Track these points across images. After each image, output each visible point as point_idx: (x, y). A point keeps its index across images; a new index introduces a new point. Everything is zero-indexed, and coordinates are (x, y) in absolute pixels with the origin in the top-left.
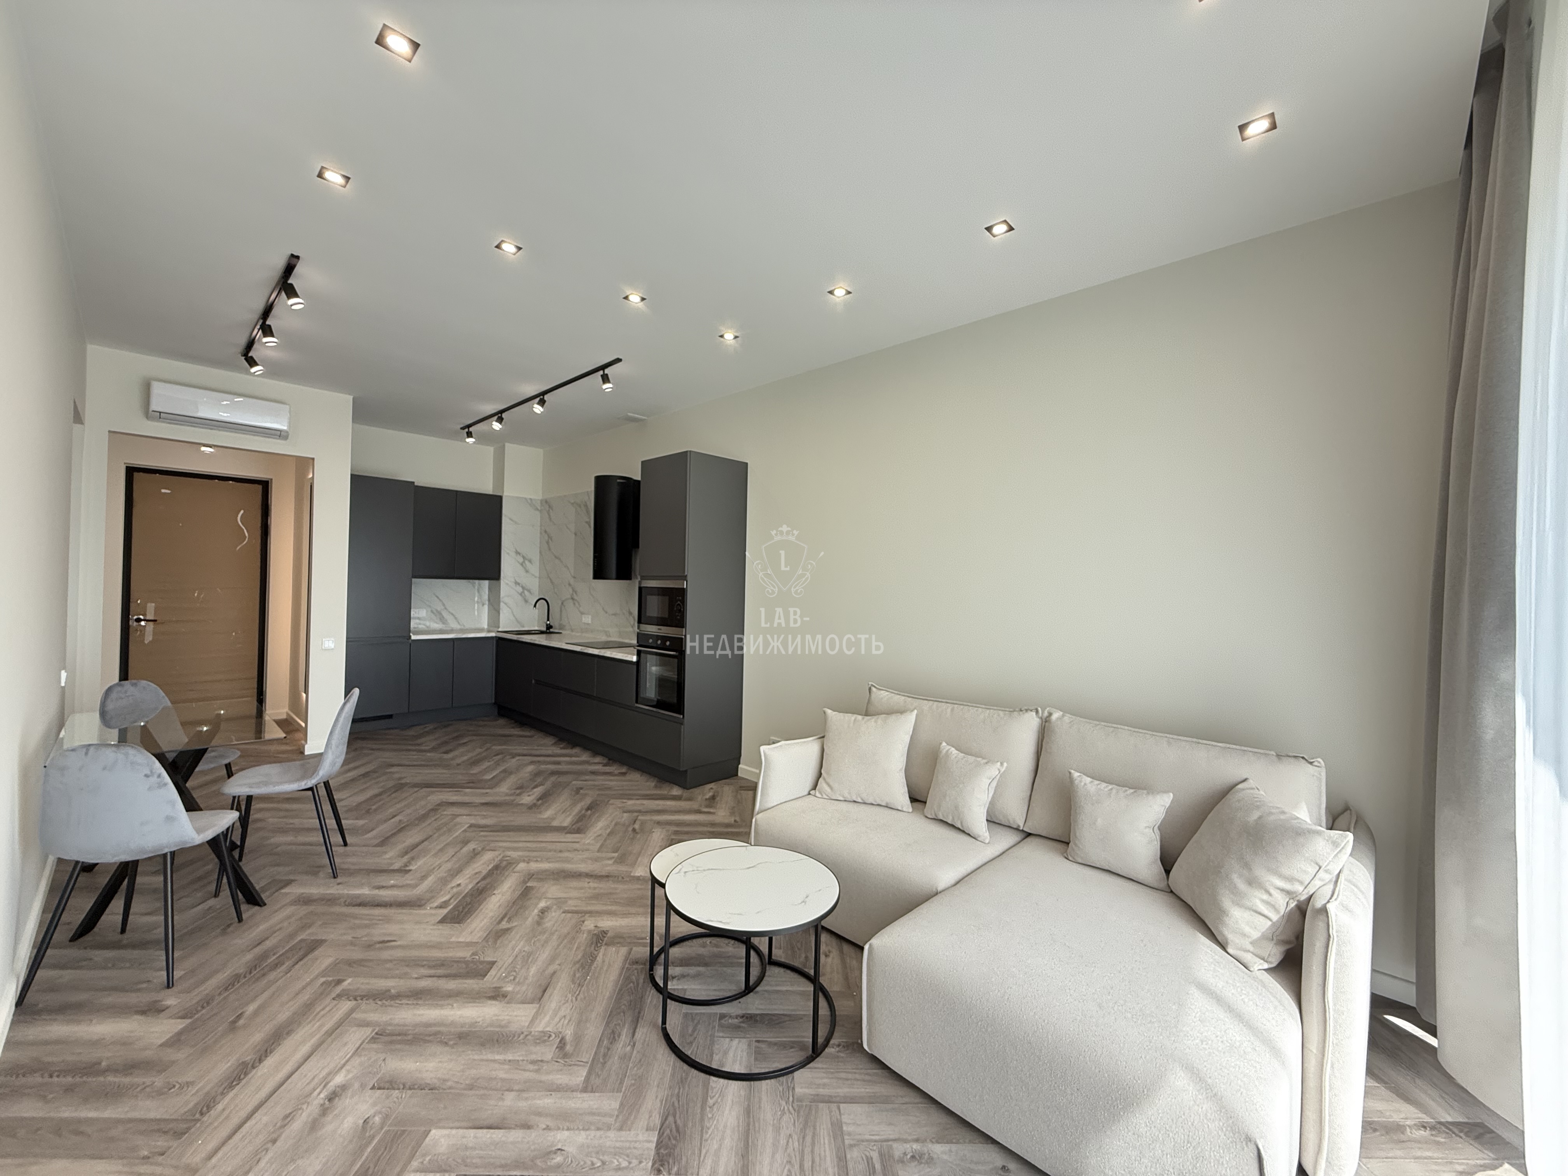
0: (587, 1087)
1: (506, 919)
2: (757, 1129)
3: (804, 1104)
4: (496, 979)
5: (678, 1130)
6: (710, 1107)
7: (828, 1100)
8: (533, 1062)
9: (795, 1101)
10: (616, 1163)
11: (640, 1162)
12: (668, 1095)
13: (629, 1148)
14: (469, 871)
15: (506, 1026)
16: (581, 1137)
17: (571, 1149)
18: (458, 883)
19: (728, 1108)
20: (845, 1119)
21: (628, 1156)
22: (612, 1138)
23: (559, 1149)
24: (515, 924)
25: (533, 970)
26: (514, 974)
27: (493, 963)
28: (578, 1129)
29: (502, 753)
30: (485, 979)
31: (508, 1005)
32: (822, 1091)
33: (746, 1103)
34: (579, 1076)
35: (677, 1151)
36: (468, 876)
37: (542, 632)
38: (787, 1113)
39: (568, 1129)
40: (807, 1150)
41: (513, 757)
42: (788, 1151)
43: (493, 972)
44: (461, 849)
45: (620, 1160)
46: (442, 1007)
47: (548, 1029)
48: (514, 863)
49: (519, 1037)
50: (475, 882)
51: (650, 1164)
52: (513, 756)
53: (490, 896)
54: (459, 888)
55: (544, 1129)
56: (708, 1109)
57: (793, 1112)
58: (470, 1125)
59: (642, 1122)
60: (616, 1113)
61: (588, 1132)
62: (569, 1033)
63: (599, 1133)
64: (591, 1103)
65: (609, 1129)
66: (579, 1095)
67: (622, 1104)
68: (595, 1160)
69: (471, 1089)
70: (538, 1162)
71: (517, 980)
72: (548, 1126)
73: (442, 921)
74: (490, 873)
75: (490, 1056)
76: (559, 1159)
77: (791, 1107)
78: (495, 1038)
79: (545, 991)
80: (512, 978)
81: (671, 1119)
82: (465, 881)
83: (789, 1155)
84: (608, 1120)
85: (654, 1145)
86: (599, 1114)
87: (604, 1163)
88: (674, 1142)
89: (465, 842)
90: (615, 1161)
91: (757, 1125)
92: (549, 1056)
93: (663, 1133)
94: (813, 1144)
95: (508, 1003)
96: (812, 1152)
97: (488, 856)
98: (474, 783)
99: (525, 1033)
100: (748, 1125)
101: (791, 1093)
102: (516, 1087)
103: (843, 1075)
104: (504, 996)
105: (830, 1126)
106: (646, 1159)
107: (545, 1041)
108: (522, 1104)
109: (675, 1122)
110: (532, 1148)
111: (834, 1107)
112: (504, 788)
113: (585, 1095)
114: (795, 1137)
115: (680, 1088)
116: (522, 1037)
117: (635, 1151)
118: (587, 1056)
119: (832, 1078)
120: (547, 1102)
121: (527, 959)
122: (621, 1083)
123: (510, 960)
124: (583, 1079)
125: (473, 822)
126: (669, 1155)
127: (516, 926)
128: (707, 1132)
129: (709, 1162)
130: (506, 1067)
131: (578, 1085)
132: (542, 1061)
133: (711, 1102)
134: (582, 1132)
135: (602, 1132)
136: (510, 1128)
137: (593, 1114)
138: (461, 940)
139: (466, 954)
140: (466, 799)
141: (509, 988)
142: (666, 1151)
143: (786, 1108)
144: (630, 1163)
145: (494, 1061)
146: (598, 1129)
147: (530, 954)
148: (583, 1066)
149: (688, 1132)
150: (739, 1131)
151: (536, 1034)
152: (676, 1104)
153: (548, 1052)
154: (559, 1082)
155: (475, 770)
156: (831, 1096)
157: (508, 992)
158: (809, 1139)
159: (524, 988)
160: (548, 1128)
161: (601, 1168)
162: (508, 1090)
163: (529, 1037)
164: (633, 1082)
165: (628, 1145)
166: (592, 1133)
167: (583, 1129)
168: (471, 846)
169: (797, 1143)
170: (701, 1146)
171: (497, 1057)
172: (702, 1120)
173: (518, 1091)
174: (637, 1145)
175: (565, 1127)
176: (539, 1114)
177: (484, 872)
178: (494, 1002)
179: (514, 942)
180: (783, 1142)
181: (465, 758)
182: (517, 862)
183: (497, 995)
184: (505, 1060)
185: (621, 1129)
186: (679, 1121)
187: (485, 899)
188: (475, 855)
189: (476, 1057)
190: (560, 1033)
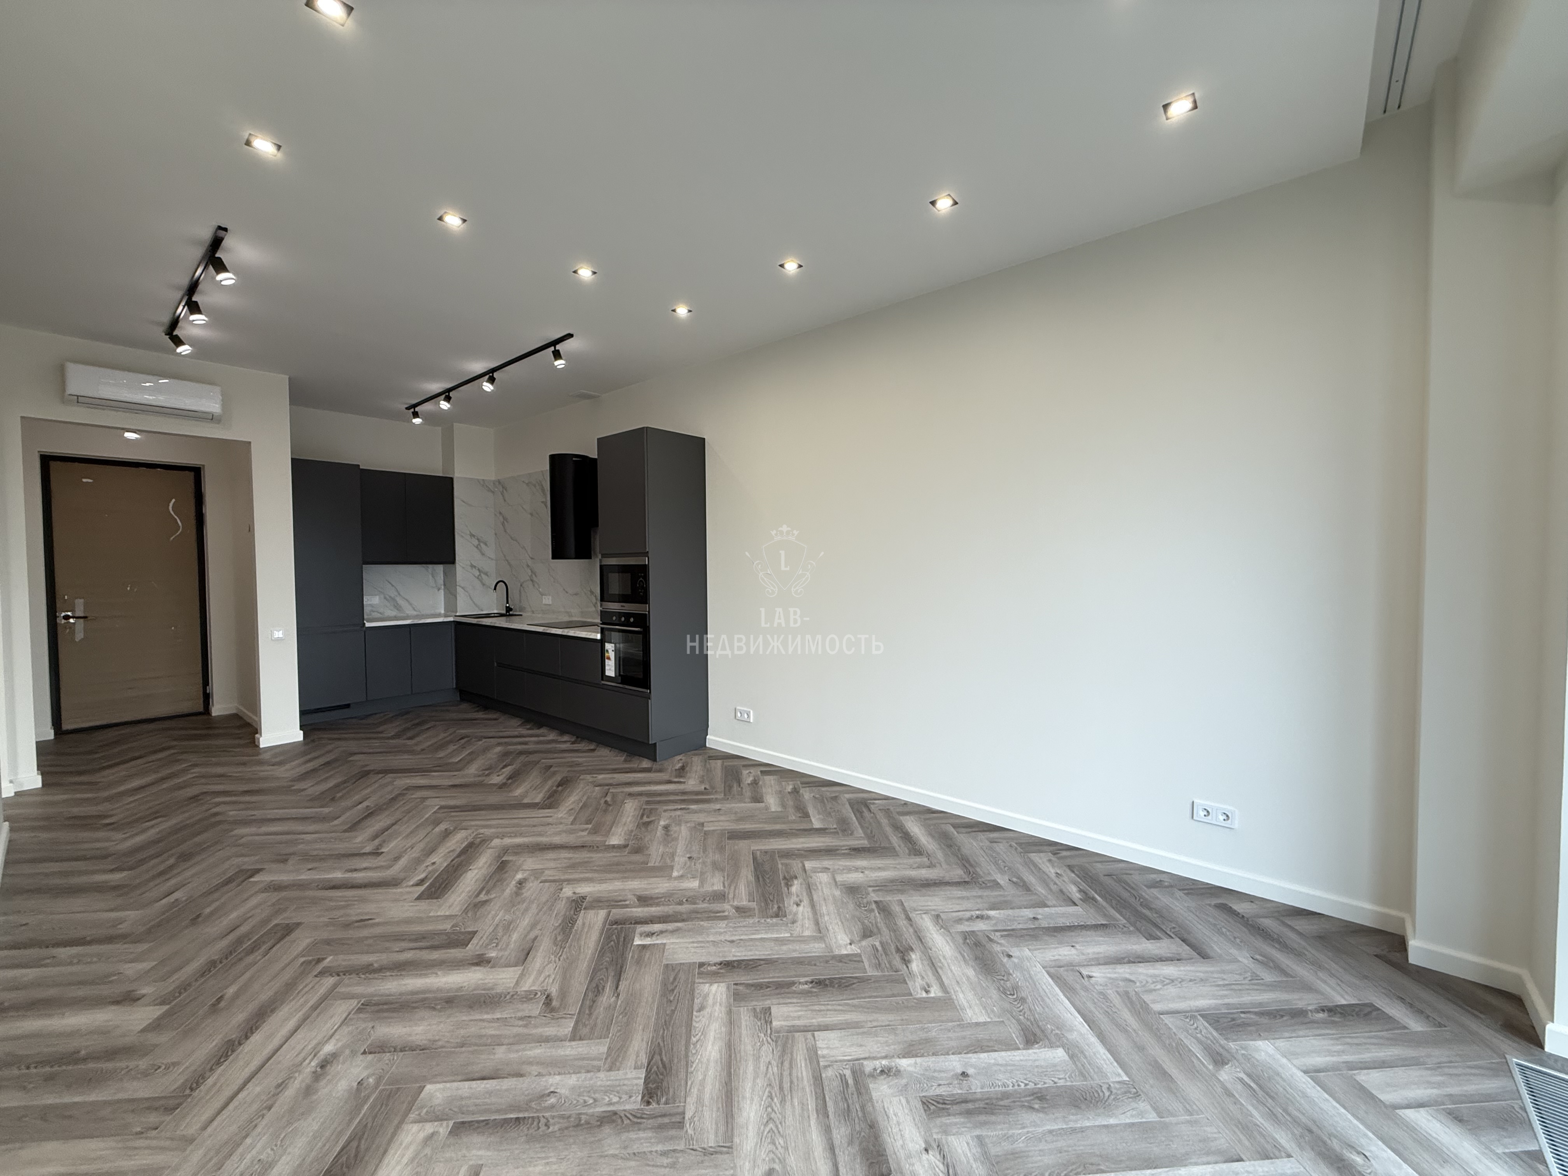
0: (575, 1036)
1: (484, 892)
2: (738, 1059)
3: (781, 1035)
4: (478, 948)
5: (664, 1066)
6: (694, 1044)
7: (805, 1030)
8: (521, 1019)
9: (773, 1033)
10: (607, 1099)
11: (630, 1097)
12: (653, 1037)
13: (619, 1085)
14: (442, 851)
15: (492, 989)
16: (573, 1080)
17: (563, 1091)
18: (433, 861)
19: (710, 1043)
20: (820, 1044)
21: (618, 1092)
22: (602, 1078)
23: (552, 1092)
24: (492, 896)
25: (515, 936)
26: (496, 941)
27: (475, 933)
28: (569, 1073)
29: (467, 737)
30: (467, 948)
31: (493, 970)
32: (797, 1023)
33: (727, 1038)
34: (568, 1026)
35: (665, 1084)
36: (442, 855)
37: (501, 615)
38: (766, 1043)
39: (559, 1074)
40: (786, 1073)
41: (480, 740)
42: (768, 1076)
43: (474, 941)
44: (433, 829)
45: (611, 1096)
46: (426, 975)
47: (533, 988)
48: (488, 840)
49: (505, 997)
50: (450, 860)
51: (640, 1097)
52: (480, 738)
53: (466, 871)
54: (434, 867)
55: (536, 1076)
56: (692, 1046)
57: (771, 1042)
58: (463, 1078)
59: (631, 1062)
60: (605, 1056)
61: (578, 1075)
62: (554, 990)
63: (589, 1075)
64: (580, 1049)
65: (599, 1071)
66: (568, 1044)
67: (609, 1048)
68: (586, 1098)
69: (462, 1047)
70: (533, 1105)
71: (499, 947)
72: (539, 1073)
73: (419, 898)
74: (464, 851)
75: (478, 1017)
76: (552, 1100)
77: (769, 1038)
78: (482, 999)
79: (528, 954)
80: (495, 945)
81: (657, 1057)
82: (440, 859)
83: (769, 1079)
84: (596, 1063)
85: (643, 1080)
86: (588, 1059)
87: (595, 1100)
88: (661, 1077)
89: (437, 823)
90: (606, 1098)
91: (738, 1056)
92: (536, 1012)
93: (651, 1070)
94: (791, 1067)
95: (492, 967)
96: (790, 1074)
97: (460, 835)
98: (443, 767)
99: (511, 994)
100: (730, 1056)
101: (769, 1027)
102: (506, 1041)
103: (817, 1008)
104: (488, 961)
105: (805, 1051)
106: (635, 1093)
107: (531, 999)
108: (513, 1056)
109: (662, 1060)
110: (526, 1093)
111: (809, 1035)
112: (473, 769)
113: (573, 1043)
114: (774, 1063)
115: (664, 1030)
116: (508, 997)
117: (625, 1088)
118: (574, 1009)
119: (806, 1011)
120: (538, 1052)
121: (508, 927)
122: (608, 1030)
123: (491, 929)
124: (571, 1029)
125: (443, 803)
126: (657, 1088)
127: (495, 898)
128: (692, 1066)
129: (695, 1091)
130: (496, 1025)
131: (567, 1035)
132: (529, 1017)
133: (694, 1040)
134: (573, 1075)
135: (592, 1073)
136: (503, 1078)
137: (583, 1059)
138: (439, 914)
139: (447, 926)
140: (434, 782)
141: (493, 954)
142: (654, 1085)
143: (765, 1039)
144: (620, 1098)
145: (483, 1020)
146: (588, 1072)
147: (510, 923)
148: (571, 1018)
149: (674, 1068)
150: (721, 1062)
151: (523, 993)
152: (662, 1044)
153: (535, 1009)
154: (548, 1034)
155: (441, 754)
156: (806, 1026)
157: (492, 957)
158: (786, 1064)
159: (506, 953)
160: (540, 1075)
161: (593, 1105)
162: (498, 1045)
163: (515, 997)
164: (619, 1028)
165: (617, 1083)
166: (583, 1076)
167: (574, 1073)
168: (442, 827)
169: (776, 1068)
170: (687, 1077)
171: (485, 1017)
172: (687, 1056)
173: (508, 1044)
174: (626, 1082)
175: (557, 1073)
176: (530, 1063)
177: (459, 850)
178: (477, 968)
179: (493, 912)
180: (763, 1068)
181: (429, 743)
182: (491, 839)
183: (480, 961)
184: (493, 1019)
185: (610, 1069)
186: (664, 1059)
187: (461, 875)
188: (447, 834)
189: (464, 1018)
190: (546, 990)
